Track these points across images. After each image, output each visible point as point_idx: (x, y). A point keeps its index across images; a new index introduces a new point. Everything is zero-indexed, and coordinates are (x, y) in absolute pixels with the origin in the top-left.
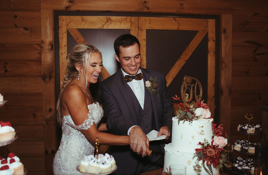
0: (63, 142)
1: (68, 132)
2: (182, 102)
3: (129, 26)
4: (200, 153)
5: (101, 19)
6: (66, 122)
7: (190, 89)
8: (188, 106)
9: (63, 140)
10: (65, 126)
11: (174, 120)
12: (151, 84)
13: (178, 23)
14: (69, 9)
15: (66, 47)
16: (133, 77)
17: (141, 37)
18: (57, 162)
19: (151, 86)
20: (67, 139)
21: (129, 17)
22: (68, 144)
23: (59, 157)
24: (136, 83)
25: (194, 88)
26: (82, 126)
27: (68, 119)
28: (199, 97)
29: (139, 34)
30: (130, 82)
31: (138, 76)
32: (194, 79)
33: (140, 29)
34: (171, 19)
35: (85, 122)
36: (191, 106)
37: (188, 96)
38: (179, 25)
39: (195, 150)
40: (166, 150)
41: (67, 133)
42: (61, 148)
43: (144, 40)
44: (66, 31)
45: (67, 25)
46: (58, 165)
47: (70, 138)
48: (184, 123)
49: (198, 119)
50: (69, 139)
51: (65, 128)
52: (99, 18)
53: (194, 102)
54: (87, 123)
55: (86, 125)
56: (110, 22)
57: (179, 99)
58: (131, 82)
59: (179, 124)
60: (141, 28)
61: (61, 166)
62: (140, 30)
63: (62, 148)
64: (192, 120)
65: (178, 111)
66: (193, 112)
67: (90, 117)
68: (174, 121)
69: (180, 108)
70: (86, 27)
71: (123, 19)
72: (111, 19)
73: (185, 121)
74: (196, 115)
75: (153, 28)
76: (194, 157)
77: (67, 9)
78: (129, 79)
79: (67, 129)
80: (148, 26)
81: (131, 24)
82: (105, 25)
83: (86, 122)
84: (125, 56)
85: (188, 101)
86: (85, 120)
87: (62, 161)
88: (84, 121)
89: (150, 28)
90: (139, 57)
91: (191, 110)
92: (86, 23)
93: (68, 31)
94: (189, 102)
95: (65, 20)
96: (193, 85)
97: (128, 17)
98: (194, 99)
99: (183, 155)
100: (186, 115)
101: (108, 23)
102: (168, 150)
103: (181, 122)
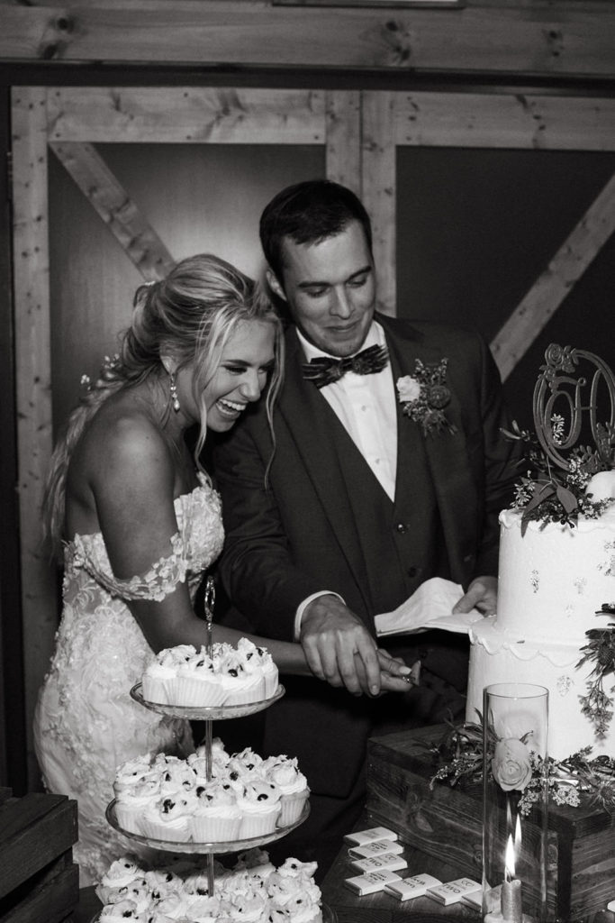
0: (66, 640)
1: (91, 599)
2: (540, 449)
3: (321, 132)
4: (605, 644)
5: (196, 101)
6: (82, 560)
7: (569, 398)
8: (561, 463)
9: (69, 634)
10: (79, 576)
11: (507, 520)
12: (421, 388)
13: (537, 118)
14: (56, 56)
15: (44, 223)
16: (345, 361)
17: (372, 180)
18: (57, 724)
19: (421, 398)
20: (85, 630)
21: (321, 93)
22: (93, 647)
23: (62, 703)
24: (357, 386)
25: (585, 392)
26: (144, 582)
27: (91, 549)
28: (607, 431)
29: (366, 165)
30: (332, 385)
31: (365, 359)
32: (587, 355)
33: (368, 145)
34: (504, 99)
35: (156, 566)
36: (574, 465)
37: (561, 424)
38: (542, 128)
39: (587, 633)
40: (476, 638)
41: (84, 604)
42: (63, 664)
43: (388, 192)
44: (43, 152)
45: (49, 128)
46: (61, 737)
47: (97, 625)
48: (542, 528)
49: (600, 515)
50: (92, 628)
51: (75, 585)
52: (190, 95)
53: (588, 447)
54: (164, 574)
55: (159, 580)
56: (235, 113)
57: (526, 437)
58: (338, 382)
59: (523, 534)
60: (376, 140)
61: (73, 738)
62: (371, 150)
63: (68, 664)
64: (576, 517)
65: (521, 483)
66: (582, 487)
67: (178, 551)
68: (507, 525)
69: (529, 472)
70: (131, 133)
71: (296, 102)
72: (241, 101)
73: (547, 522)
74: (593, 497)
75: (425, 142)
76: (582, 662)
77: (45, 59)
78: (329, 374)
79: (87, 589)
80: (404, 133)
81: (330, 121)
82: (215, 125)
83: (161, 566)
84: (307, 279)
85: (563, 444)
86: (157, 560)
87: (74, 717)
88: (155, 562)
89: (414, 142)
90: (369, 279)
91: (571, 479)
92: (132, 117)
93: (50, 152)
94: (564, 447)
95: (37, 105)
96: (582, 382)
97: (315, 92)
98: (586, 438)
99: (541, 654)
100: (552, 497)
101: (226, 118)
102: (483, 640)
103: (534, 525)
